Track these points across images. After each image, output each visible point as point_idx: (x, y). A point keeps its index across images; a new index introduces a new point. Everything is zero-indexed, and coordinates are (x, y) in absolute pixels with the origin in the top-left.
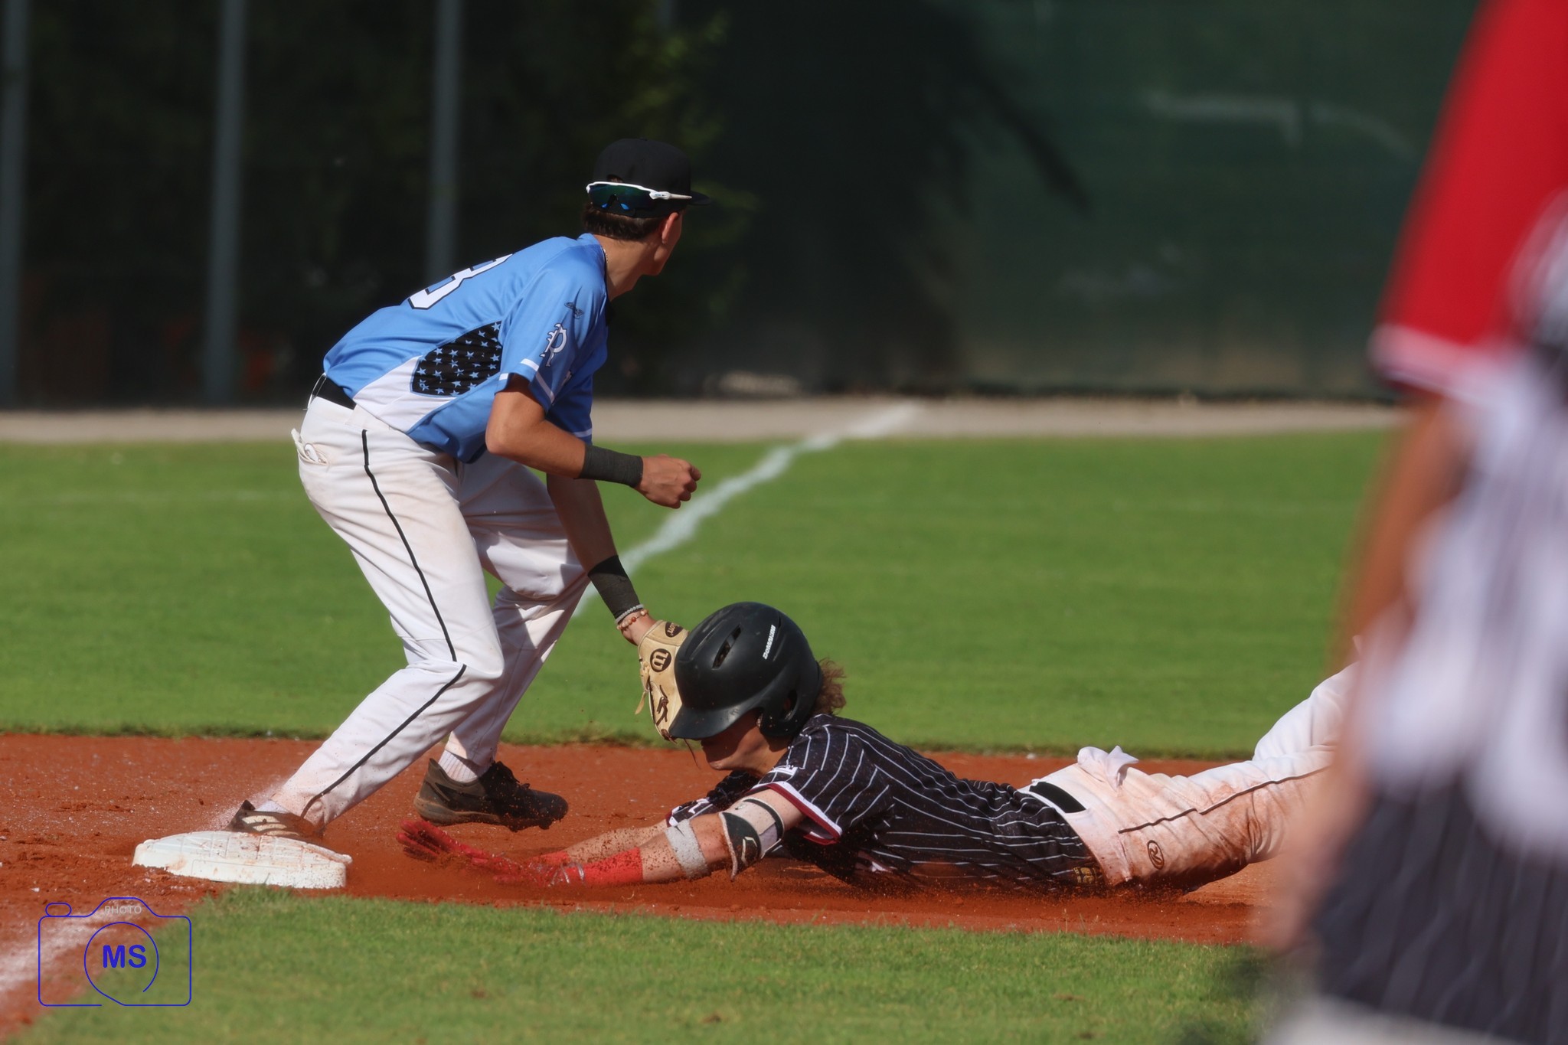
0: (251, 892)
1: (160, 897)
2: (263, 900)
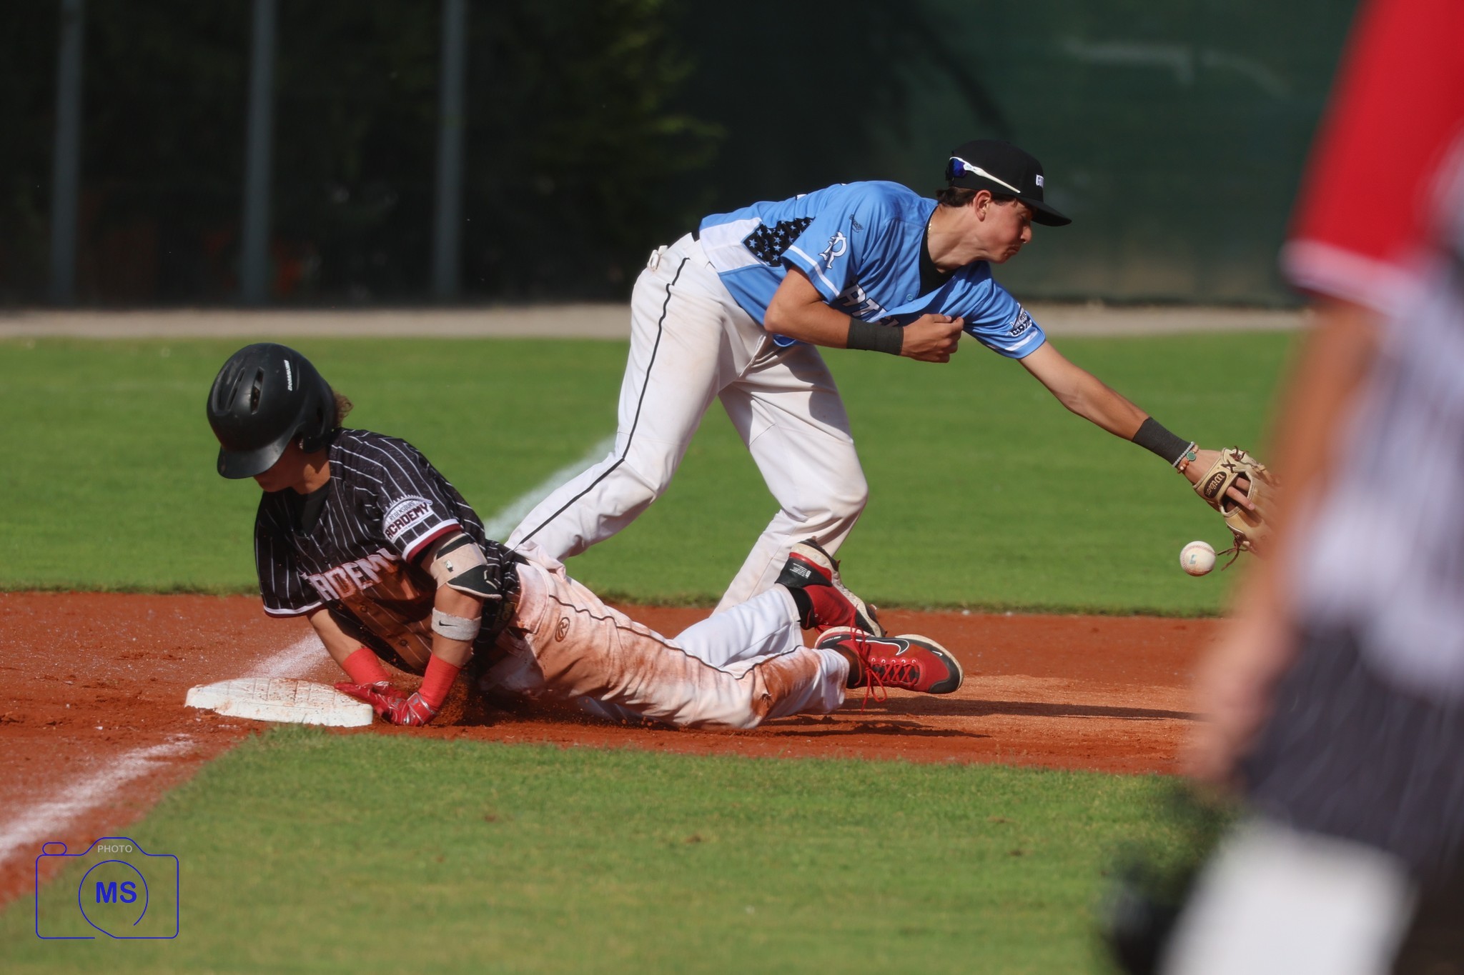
0: (290, 730)
1: (210, 734)
2: (301, 737)
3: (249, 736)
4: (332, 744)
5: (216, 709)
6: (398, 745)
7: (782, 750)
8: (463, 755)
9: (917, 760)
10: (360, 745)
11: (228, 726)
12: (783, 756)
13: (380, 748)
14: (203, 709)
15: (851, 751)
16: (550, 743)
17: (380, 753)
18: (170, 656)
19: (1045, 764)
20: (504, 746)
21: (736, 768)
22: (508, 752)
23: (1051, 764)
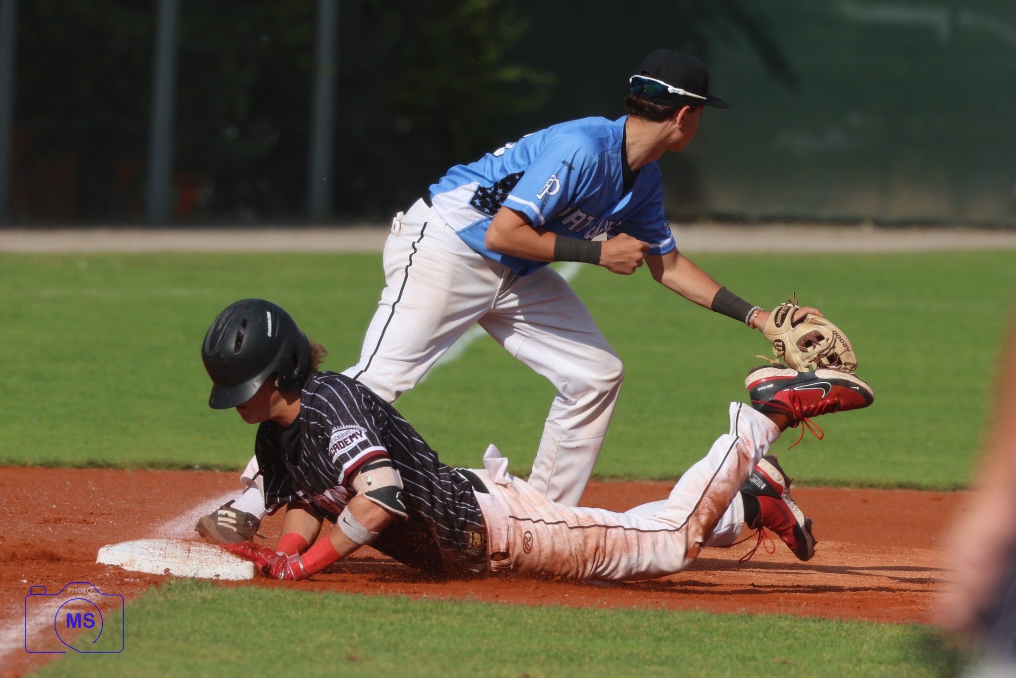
0: (184, 583)
1: (117, 587)
2: (193, 589)
3: (150, 588)
4: (219, 595)
5: (122, 565)
6: (275, 596)
7: (599, 601)
8: (330, 605)
9: (713, 611)
10: (243, 596)
11: (132, 580)
12: (600, 606)
13: (260, 598)
14: (112, 565)
15: (657, 602)
16: (403, 595)
17: (260, 602)
18: (84, 521)
19: (821, 614)
20: (364, 597)
21: (560, 616)
22: (368, 602)
23: (826, 614)
